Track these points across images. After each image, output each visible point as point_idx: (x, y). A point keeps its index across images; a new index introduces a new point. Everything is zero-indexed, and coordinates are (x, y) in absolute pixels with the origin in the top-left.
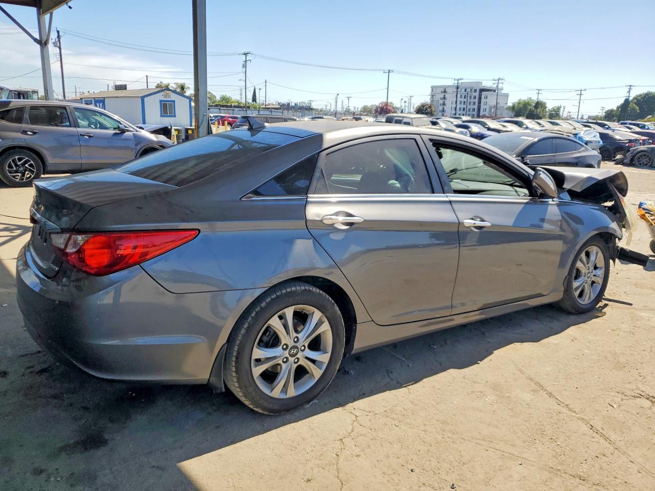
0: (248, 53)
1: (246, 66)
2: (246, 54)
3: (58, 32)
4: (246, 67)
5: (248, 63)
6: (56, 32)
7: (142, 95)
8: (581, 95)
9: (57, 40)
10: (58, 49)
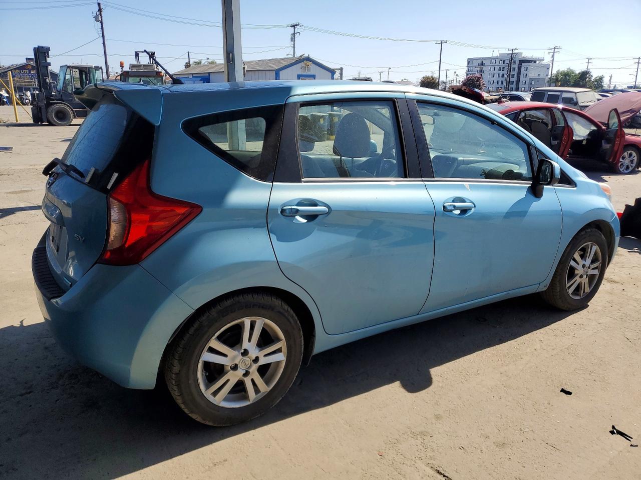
0: (297, 25)
1: (294, 39)
2: (294, 26)
3: (99, 4)
4: (294, 41)
5: (297, 35)
6: (97, 5)
7: (277, 68)
8: (639, 63)
9: (98, 13)
10: (99, 24)
